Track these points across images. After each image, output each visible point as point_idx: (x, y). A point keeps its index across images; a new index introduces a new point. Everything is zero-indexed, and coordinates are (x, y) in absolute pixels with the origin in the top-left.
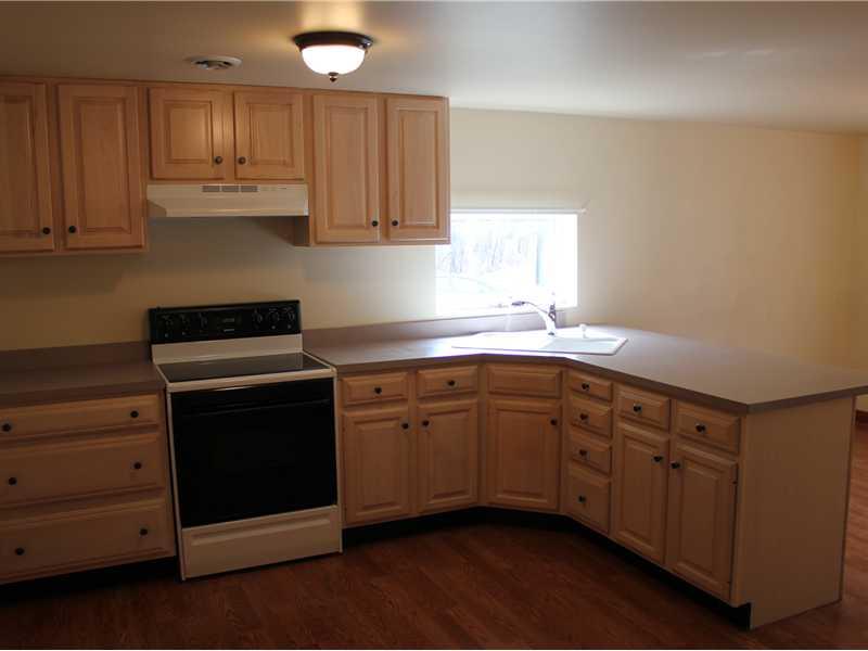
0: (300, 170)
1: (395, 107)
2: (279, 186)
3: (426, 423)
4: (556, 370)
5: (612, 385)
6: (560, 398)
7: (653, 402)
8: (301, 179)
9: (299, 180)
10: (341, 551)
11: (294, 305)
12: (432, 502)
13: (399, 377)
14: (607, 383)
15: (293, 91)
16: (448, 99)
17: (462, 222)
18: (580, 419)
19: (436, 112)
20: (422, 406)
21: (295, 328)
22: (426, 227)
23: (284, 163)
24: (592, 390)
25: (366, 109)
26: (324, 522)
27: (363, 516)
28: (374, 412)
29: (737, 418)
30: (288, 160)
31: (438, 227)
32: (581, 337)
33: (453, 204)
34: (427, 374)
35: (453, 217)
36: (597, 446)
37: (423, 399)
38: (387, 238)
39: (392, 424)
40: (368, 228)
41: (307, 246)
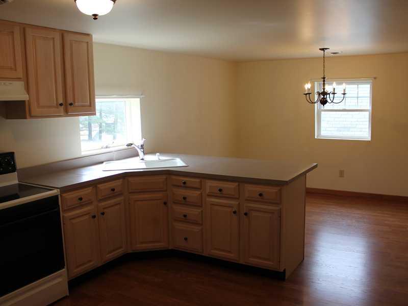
0: (20, 73)
1: (68, 38)
2: (7, 83)
3: (103, 214)
4: (164, 177)
5: (201, 182)
6: (166, 191)
7: (229, 186)
8: (20, 78)
9: (19, 79)
10: (68, 295)
11: (11, 155)
12: (108, 256)
13: (89, 190)
14: (198, 180)
15: (14, 24)
16: (92, 36)
17: (100, 103)
18: (183, 200)
19: (87, 42)
20: (100, 205)
21: (14, 169)
22: (85, 106)
23: (11, 69)
24: (187, 185)
25: (53, 38)
26: (60, 280)
27: (77, 271)
28: (78, 212)
29: (279, 188)
30: (13, 67)
31: (90, 106)
32: (157, 159)
33: (96, 93)
34: (101, 186)
35: (97, 100)
36: (193, 212)
37: (100, 201)
38: (67, 113)
39: (86, 217)
40: (57, 108)
41: (25, 118)
